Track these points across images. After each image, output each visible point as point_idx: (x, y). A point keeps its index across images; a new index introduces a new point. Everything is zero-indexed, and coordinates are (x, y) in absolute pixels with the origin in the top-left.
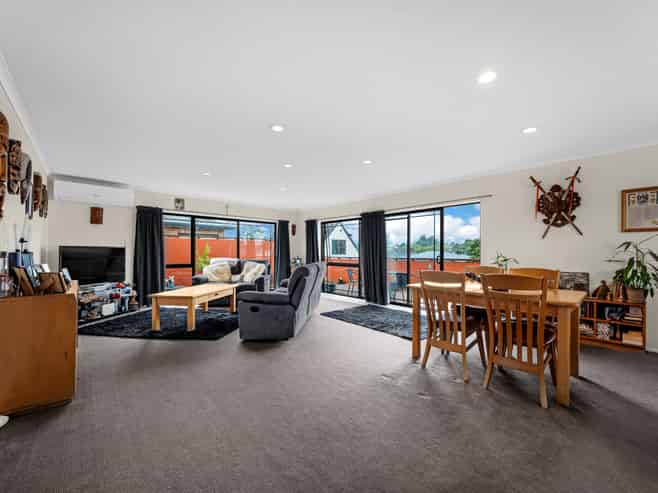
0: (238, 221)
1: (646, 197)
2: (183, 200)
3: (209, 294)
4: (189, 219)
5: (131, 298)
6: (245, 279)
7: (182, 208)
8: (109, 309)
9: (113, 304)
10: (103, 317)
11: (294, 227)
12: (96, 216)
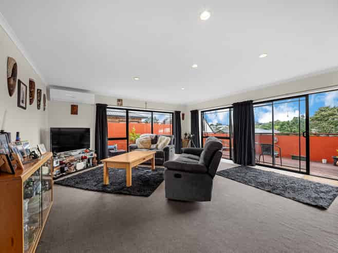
0: (152, 112)
2: (122, 100)
3: (139, 160)
4: (125, 111)
5: (93, 158)
6: (159, 147)
7: (121, 105)
8: (80, 165)
9: (83, 163)
10: (77, 171)
11: (183, 115)
12: (74, 110)
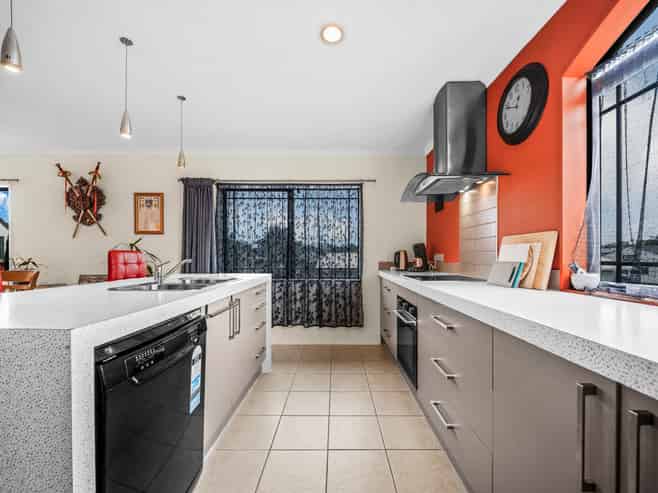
1: (151, 202)
